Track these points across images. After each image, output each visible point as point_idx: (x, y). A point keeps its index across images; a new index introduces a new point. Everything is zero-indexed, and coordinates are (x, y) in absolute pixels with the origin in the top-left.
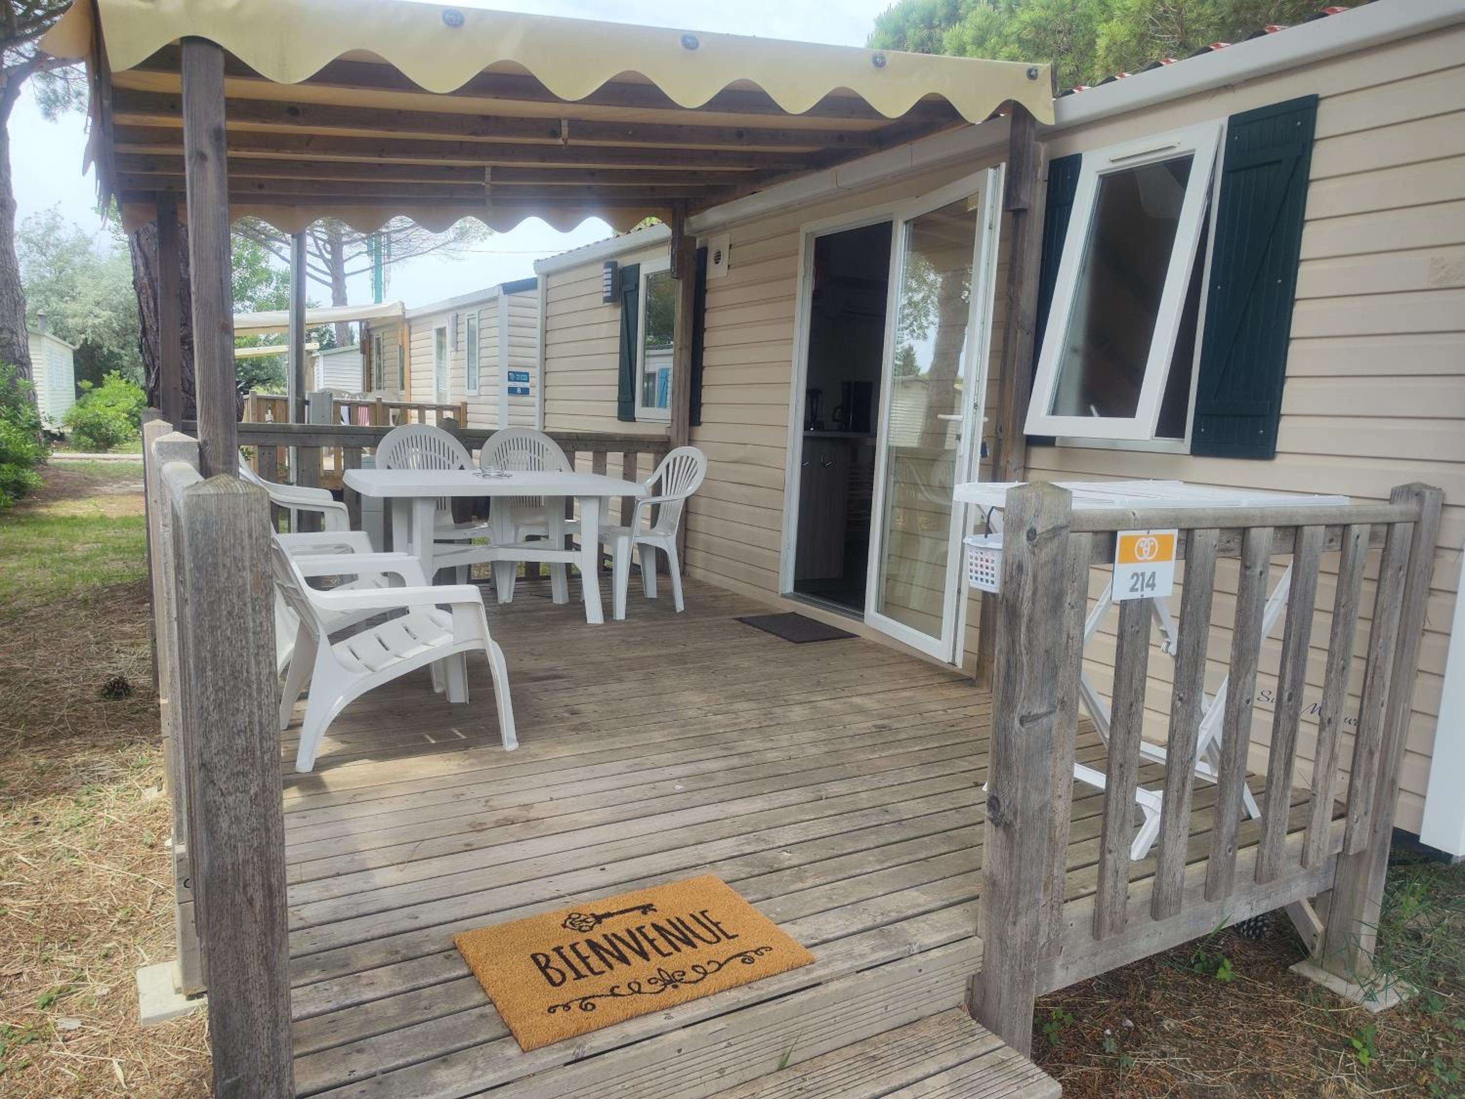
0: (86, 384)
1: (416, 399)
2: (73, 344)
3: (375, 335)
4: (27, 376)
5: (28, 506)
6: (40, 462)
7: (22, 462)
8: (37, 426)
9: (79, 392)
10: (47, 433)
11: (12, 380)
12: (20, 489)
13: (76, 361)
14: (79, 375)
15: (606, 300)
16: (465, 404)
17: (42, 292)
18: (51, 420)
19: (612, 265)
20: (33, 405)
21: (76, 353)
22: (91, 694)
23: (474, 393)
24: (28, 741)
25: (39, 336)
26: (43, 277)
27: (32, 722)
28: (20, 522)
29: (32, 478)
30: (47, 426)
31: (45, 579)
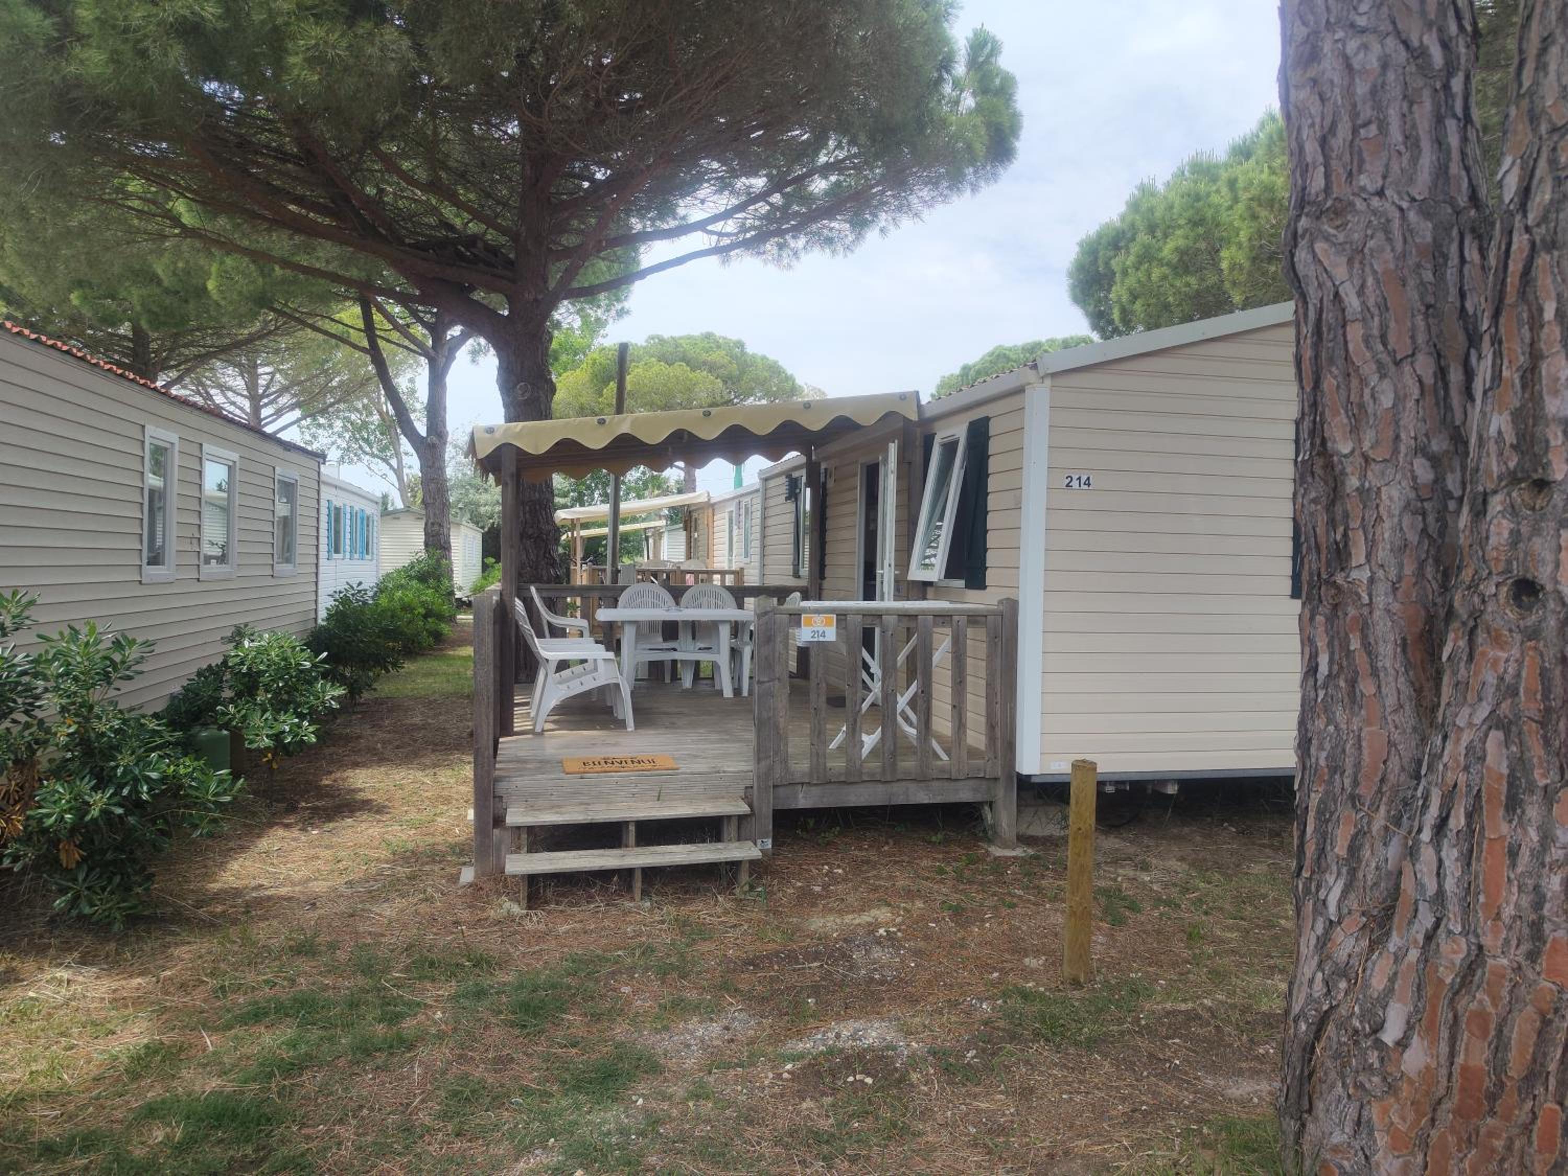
0: (491, 560)
1: (717, 566)
2: (482, 528)
3: (695, 515)
4: (448, 557)
5: (441, 650)
6: (452, 619)
7: (440, 617)
8: (452, 593)
9: (485, 567)
10: (459, 600)
11: (438, 561)
12: (438, 636)
13: (484, 541)
14: (486, 553)
15: (787, 499)
16: (742, 569)
17: (464, 487)
18: (460, 589)
19: (789, 476)
20: (450, 578)
21: (484, 536)
22: (465, 735)
23: (748, 560)
24: (433, 751)
25: (459, 524)
26: (464, 475)
27: (436, 745)
28: (436, 658)
29: (445, 628)
30: (458, 595)
31: (450, 688)
